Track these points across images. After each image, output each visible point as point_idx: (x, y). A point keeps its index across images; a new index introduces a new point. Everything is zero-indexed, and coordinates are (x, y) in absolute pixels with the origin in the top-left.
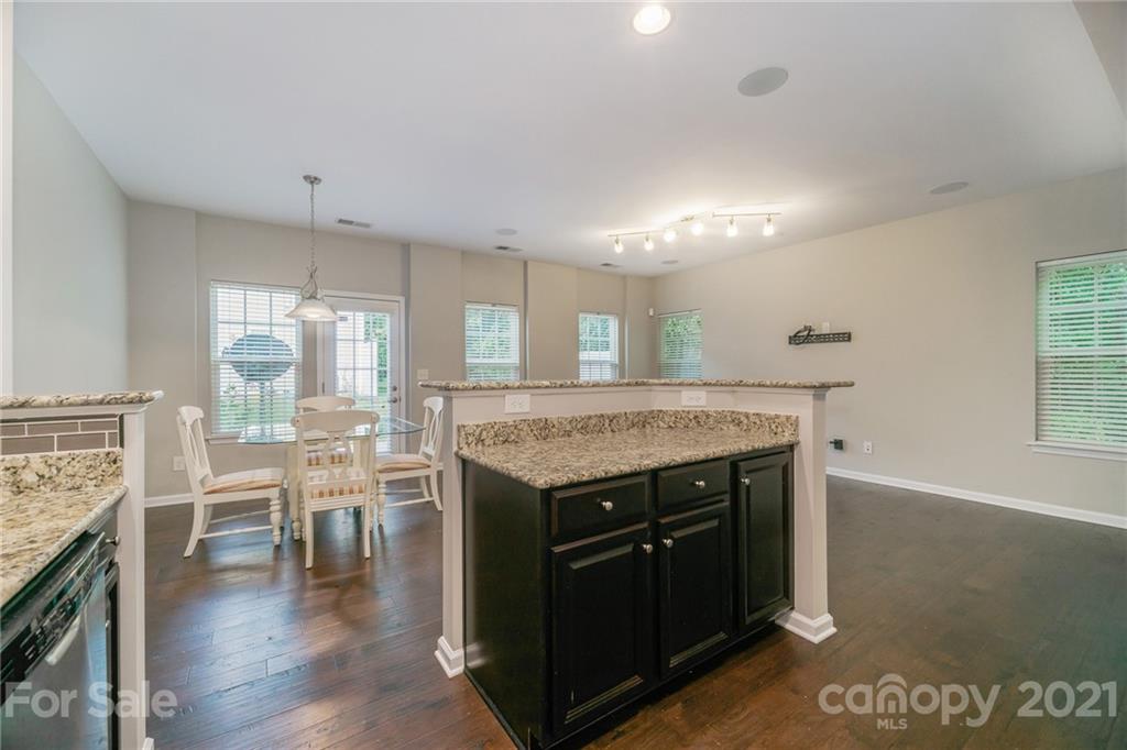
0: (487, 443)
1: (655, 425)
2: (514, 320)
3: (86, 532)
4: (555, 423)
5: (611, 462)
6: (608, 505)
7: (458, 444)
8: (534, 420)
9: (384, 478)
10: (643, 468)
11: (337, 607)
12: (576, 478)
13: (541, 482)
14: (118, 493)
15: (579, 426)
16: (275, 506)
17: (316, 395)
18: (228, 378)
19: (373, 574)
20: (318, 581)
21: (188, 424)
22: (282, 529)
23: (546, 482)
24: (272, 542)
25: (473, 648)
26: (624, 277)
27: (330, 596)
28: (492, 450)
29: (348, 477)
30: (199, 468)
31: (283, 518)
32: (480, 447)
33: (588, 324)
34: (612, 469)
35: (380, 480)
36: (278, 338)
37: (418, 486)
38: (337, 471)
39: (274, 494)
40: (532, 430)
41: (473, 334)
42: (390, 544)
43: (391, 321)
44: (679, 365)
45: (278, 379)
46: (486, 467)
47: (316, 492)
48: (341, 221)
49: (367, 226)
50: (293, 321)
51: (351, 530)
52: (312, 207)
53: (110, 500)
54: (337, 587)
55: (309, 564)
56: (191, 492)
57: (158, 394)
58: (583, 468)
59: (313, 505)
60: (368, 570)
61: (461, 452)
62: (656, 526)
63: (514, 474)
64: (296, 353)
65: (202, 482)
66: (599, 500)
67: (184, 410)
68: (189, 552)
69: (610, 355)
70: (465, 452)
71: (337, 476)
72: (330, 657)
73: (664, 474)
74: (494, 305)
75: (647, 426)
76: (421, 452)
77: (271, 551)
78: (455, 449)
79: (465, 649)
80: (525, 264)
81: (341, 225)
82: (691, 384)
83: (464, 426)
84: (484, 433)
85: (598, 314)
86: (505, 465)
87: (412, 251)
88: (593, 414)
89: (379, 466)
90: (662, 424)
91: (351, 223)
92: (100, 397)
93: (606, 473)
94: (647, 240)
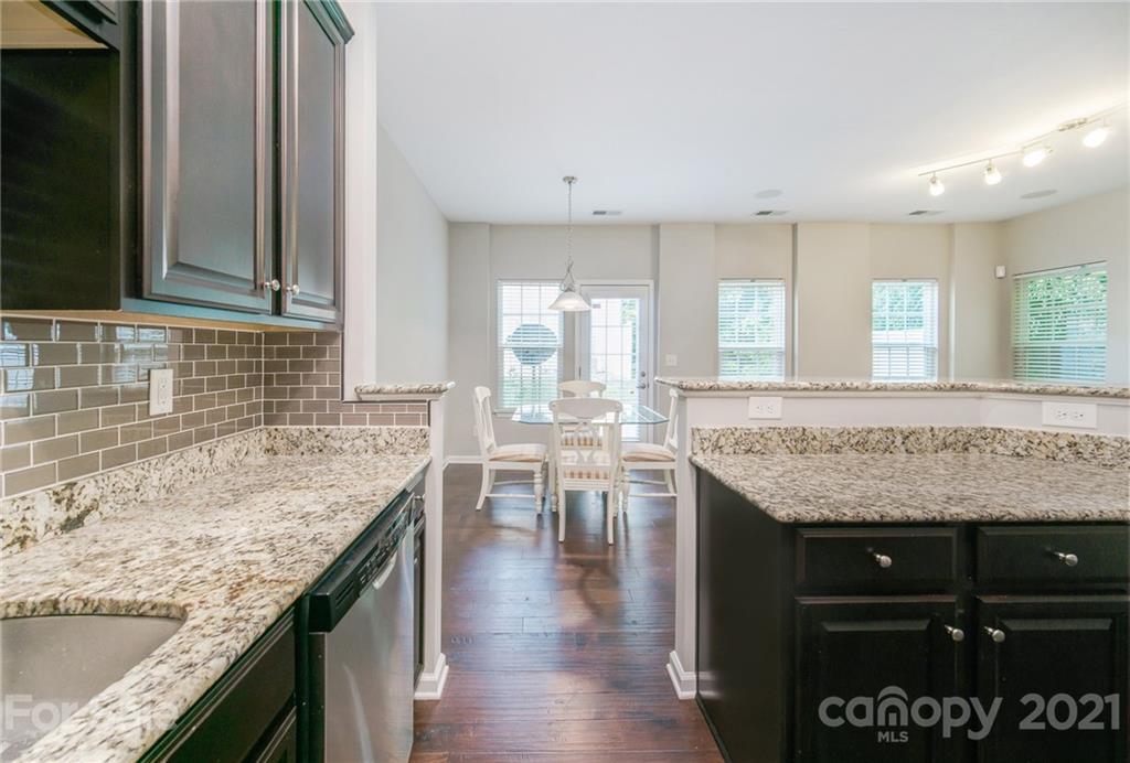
0: (726, 450)
1: (988, 449)
2: (778, 296)
3: (404, 490)
4: (817, 434)
5: (893, 500)
6: (885, 560)
7: (692, 449)
8: (786, 429)
9: (629, 466)
10: (947, 518)
11: (580, 586)
12: (832, 517)
13: (782, 513)
14: (425, 462)
15: (853, 441)
16: (538, 479)
17: (573, 379)
18: (510, 362)
19: (615, 561)
20: (569, 556)
21: (480, 401)
22: (544, 499)
23: (788, 515)
24: (535, 510)
25: (706, 676)
26: (950, 227)
27: (577, 574)
28: (730, 460)
29: (594, 462)
30: (488, 440)
31: (545, 490)
32: (717, 455)
33: (884, 295)
34: (892, 513)
35: (625, 468)
36: (547, 327)
37: (663, 478)
38: (586, 454)
39: (537, 467)
40: (783, 441)
41: (729, 314)
42: (633, 535)
43: (641, 306)
44: (1056, 351)
45: (545, 363)
46: (720, 480)
47: (568, 471)
48: (596, 213)
49: (618, 213)
50: (557, 312)
51: (600, 512)
52: (570, 205)
53: (421, 466)
54: (582, 566)
55: (561, 538)
56: (480, 454)
57: (450, 385)
58: (846, 504)
59: (566, 484)
60: (610, 556)
61: (695, 458)
62: (974, 605)
63: (750, 496)
64: (559, 342)
65: (489, 450)
66: (870, 550)
67: (477, 389)
68: (479, 507)
69: (926, 335)
70: (700, 460)
71: (586, 460)
72: (571, 634)
73: (989, 531)
74: (753, 281)
75: (971, 448)
76: (666, 444)
77: (535, 518)
78: (689, 453)
79: (698, 674)
80: (794, 227)
81: (597, 216)
82: (1061, 393)
83: (698, 430)
84: (723, 439)
85: (904, 280)
86: (740, 483)
87: (661, 231)
88: (875, 426)
89: (624, 454)
90: (1000, 449)
91: (604, 213)
92: (417, 387)
93: (882, 516)
94: (989, 169)
